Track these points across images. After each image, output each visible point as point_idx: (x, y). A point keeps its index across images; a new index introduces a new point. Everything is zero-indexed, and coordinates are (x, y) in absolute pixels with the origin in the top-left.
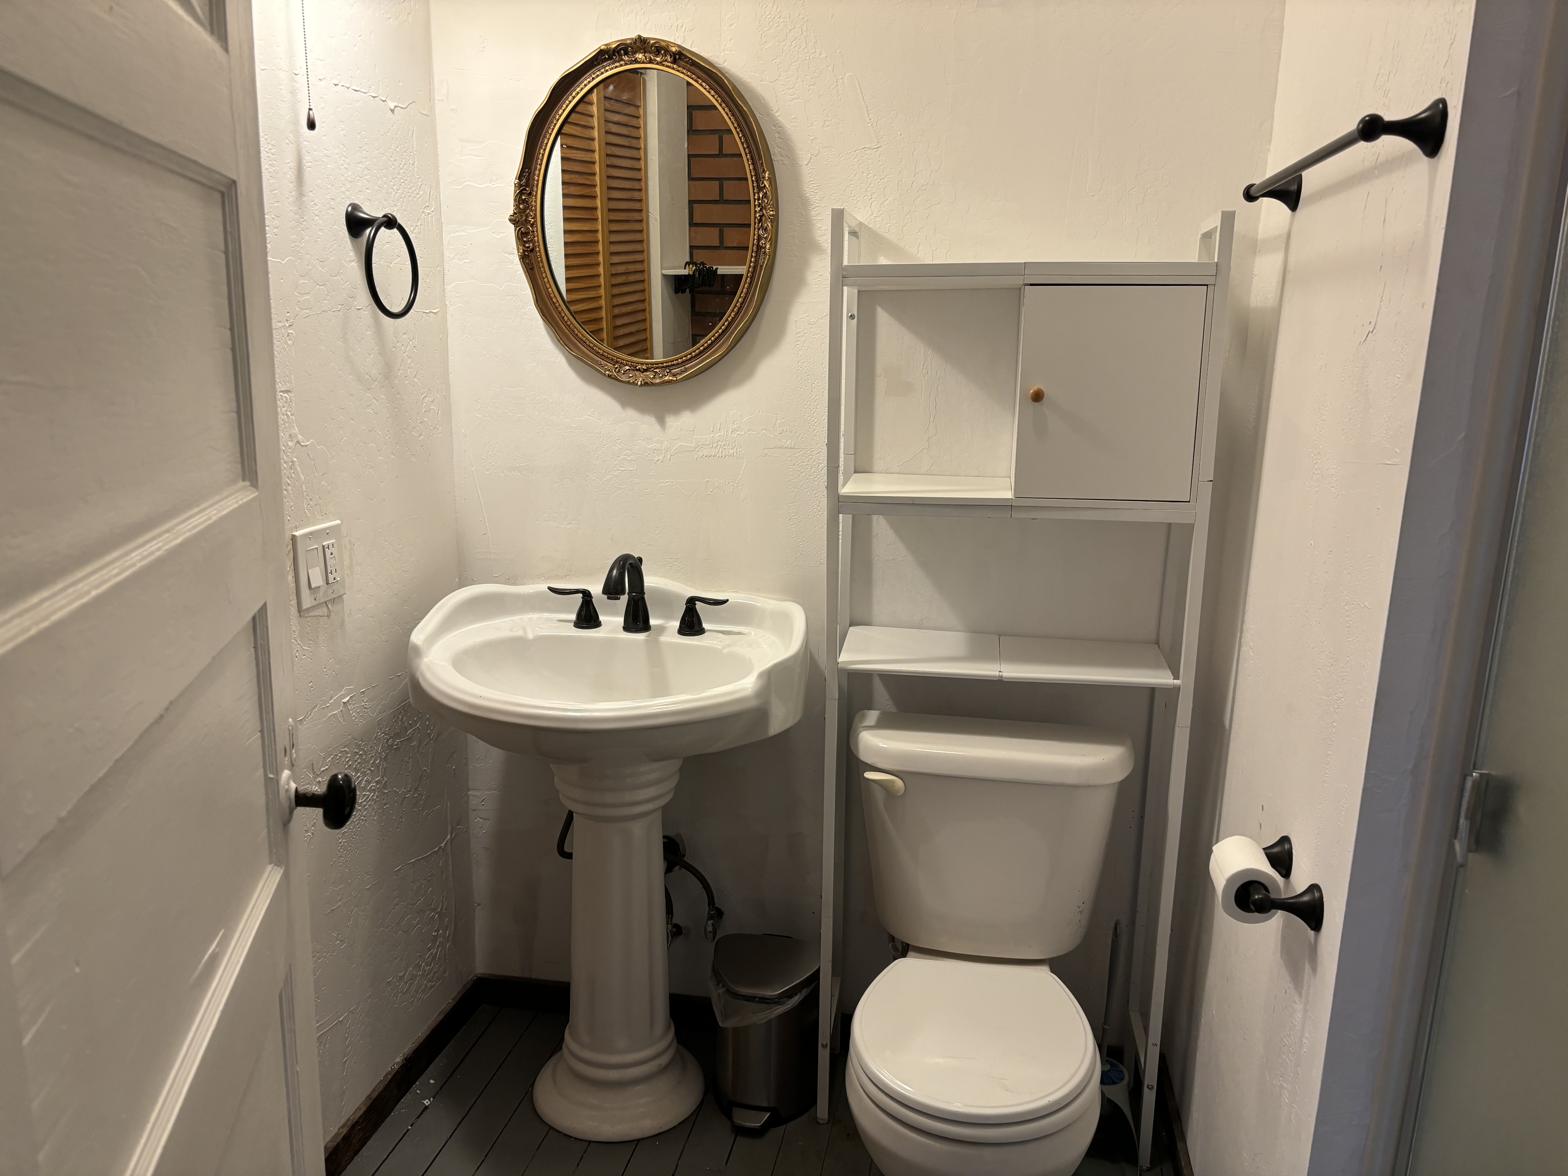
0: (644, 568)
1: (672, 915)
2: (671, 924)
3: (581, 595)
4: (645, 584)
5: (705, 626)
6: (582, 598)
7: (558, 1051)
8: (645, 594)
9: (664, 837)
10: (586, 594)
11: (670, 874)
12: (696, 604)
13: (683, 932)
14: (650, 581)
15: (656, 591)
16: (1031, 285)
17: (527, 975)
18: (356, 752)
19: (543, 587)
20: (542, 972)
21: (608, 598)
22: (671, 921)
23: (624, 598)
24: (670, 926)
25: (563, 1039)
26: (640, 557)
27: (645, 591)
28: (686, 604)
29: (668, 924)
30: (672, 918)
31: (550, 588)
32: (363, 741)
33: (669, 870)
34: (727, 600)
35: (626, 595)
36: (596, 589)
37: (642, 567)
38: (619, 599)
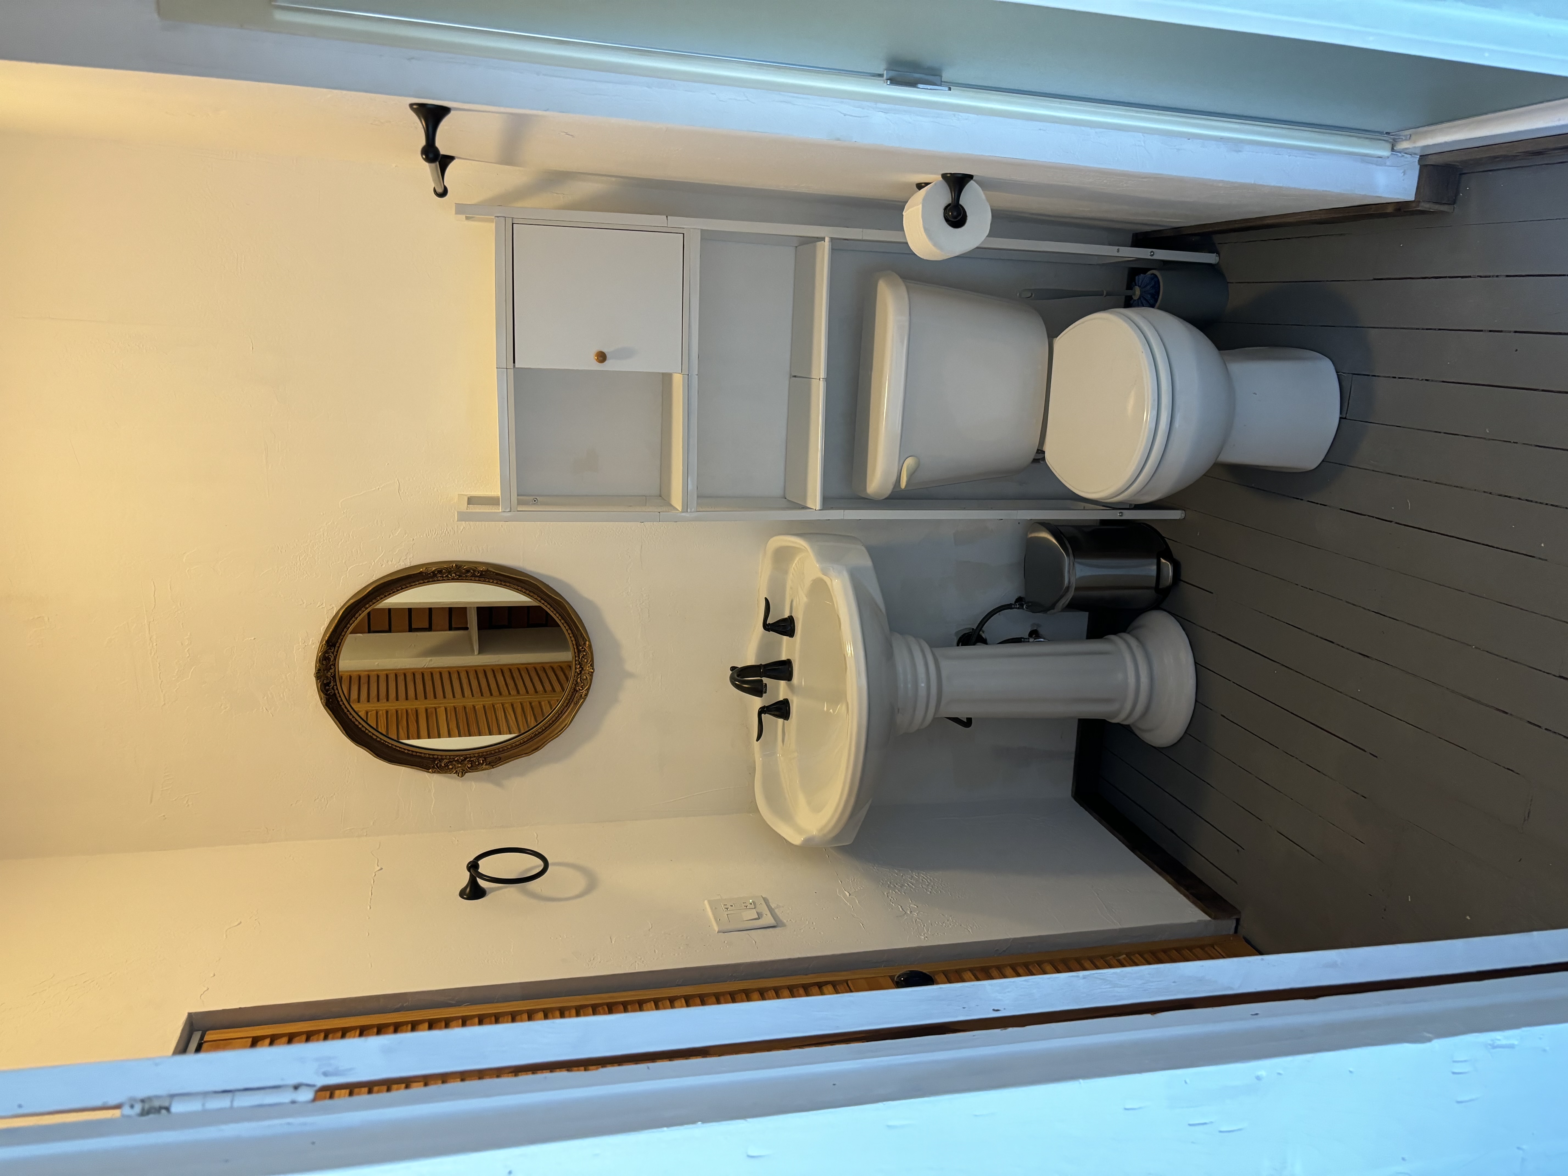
0: (740, 665)
1: (1022, 638)
2: (1029, 639)
3: (763, 715)
4: (753, 664)
5: (786, 615)
6: (765, 714)
7: (1131, 728)
8: (761, 664)
9: (958, 645)
10: (763, 711)
11: (988, 641)
12: (769, 623)
13: (1035, 629)
14: (750, 660)
15: (759, 655)
16: (514, 362)
17: (1073, 756)
18: (888, 887)
19: (756, 745)
20: (1070, 744)
21: (766, 692)
22: (1027, 639)
23: (765, 680)
24: (1031, 640)
25: (1118, 724)
26: (731, 667)
27: (759, 664)
28: (769, 631)
29: (1029, 641)
30: (1024, 639)
31: (757, 740)
32: (880, 881)
33: (984, 642)
34: (766, 598)
35: (763, 679)
36: (757, 702)
37: (740, 667)
38: (766, 684)
